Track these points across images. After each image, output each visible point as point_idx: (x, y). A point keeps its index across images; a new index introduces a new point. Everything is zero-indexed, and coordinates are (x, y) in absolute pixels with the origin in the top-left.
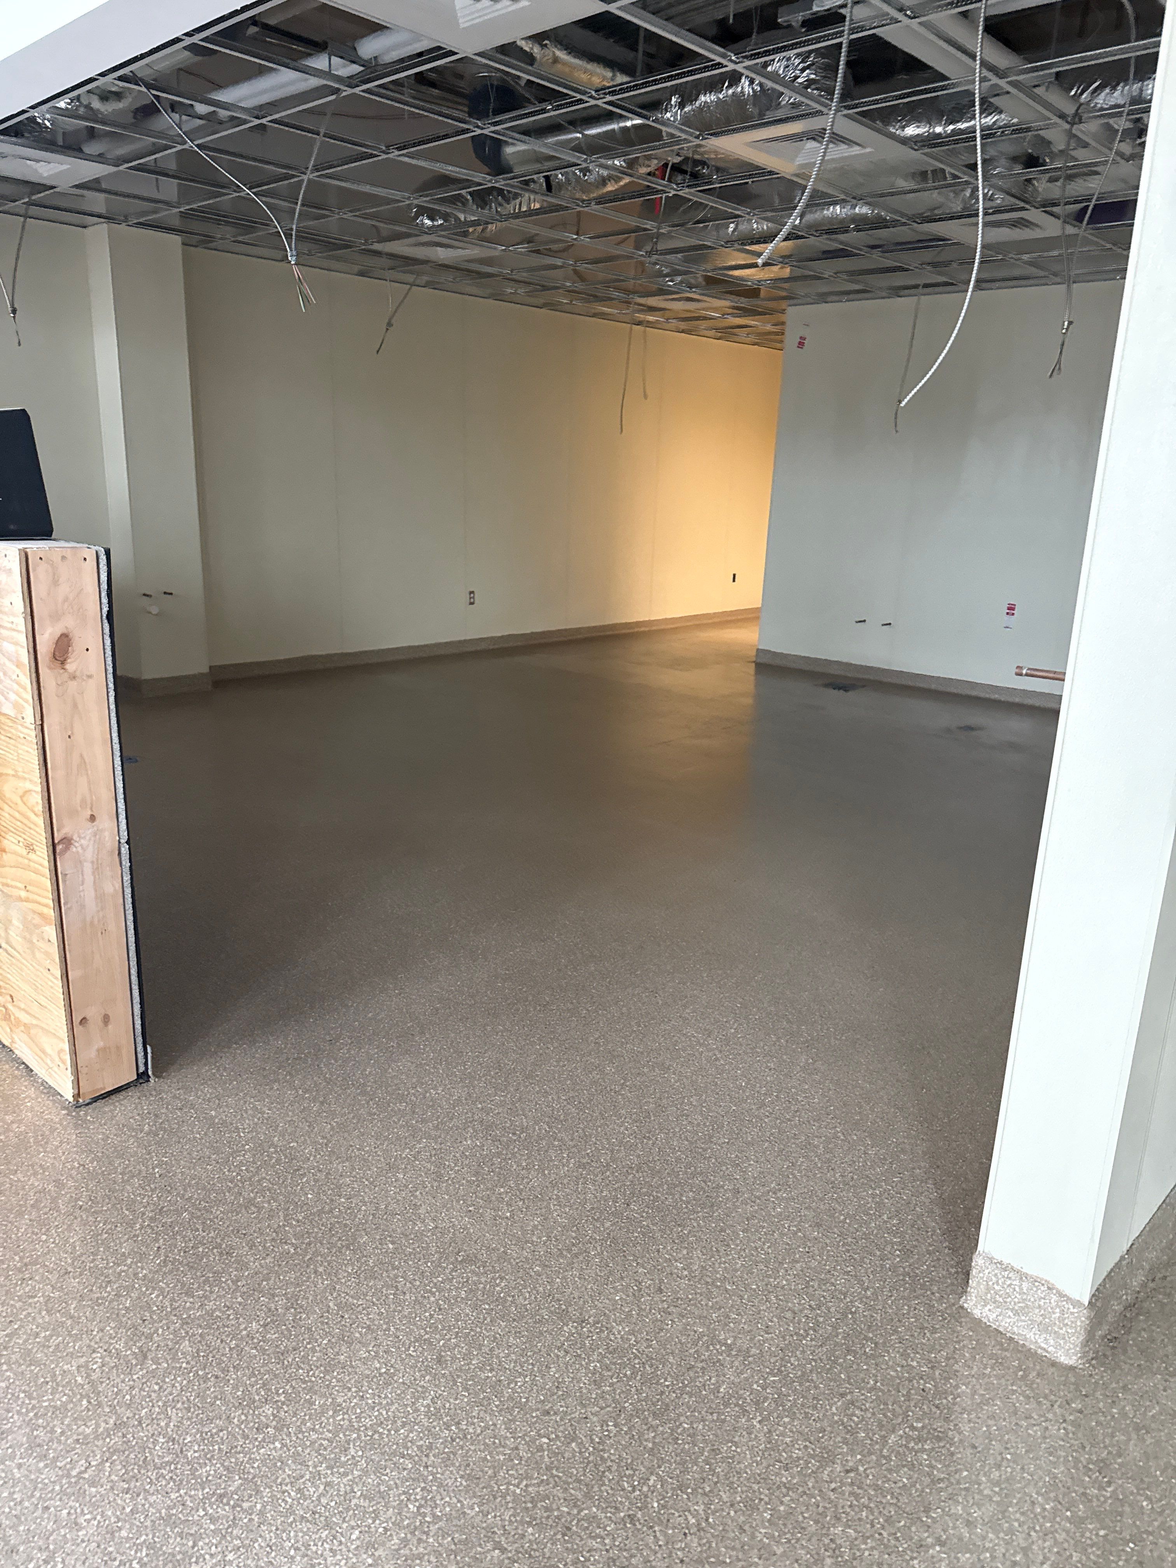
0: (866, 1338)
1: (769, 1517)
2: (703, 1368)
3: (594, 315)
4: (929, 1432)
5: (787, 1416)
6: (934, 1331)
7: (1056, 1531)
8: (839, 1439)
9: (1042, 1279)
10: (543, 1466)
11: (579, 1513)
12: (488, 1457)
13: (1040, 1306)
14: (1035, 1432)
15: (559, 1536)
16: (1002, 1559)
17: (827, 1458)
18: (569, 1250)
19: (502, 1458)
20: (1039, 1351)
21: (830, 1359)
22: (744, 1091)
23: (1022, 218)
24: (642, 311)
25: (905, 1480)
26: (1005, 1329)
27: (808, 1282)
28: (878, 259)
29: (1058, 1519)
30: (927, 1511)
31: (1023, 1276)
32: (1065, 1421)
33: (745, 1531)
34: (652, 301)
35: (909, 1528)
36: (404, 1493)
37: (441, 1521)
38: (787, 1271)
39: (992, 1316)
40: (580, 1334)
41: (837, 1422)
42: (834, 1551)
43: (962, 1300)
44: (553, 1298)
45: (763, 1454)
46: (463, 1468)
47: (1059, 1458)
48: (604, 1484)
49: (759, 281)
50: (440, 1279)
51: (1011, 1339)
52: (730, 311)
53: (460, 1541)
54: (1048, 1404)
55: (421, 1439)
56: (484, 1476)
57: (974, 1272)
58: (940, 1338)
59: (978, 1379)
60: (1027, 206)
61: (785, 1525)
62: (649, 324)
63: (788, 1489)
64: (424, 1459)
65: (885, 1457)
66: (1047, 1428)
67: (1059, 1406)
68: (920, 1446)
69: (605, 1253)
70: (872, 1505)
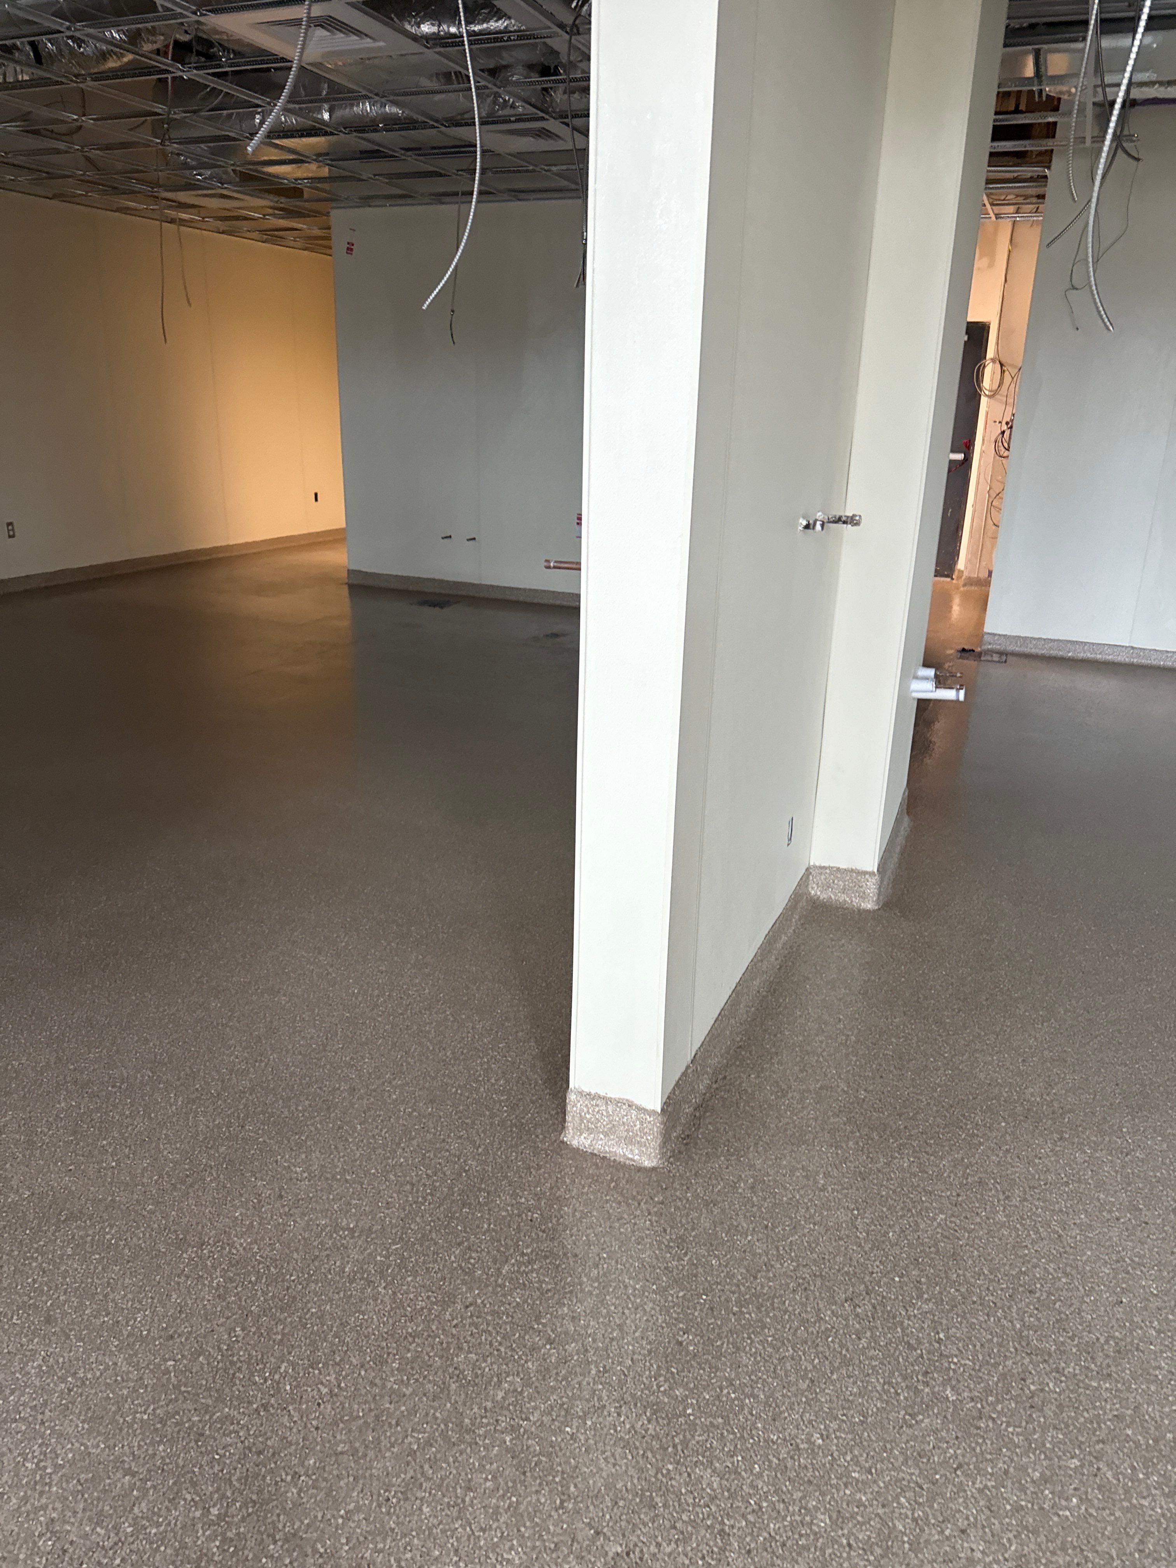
0: (480, 1190)
1: (397, 1366)
2: (328, 1256)
3: (118, 210)
4: (537, 1254)
5: (409, 1276)
6: (539, 1167)
7: (645, 1304)
8: (459, 1281)
9: (623, 1099)
10: (171, 1387)
11: (211, 1418)
12: (111, 1395)
13: (624, 1123)
14: (627, 1229)
15: (192, 1444)
16: (602, 1339)
17: (449, 1300)
18: (183, 1182)
19: (125, 1392)
20: (627, 1162)
21: (447, 1216)
22: (356, 998)
23: (544, 129)
24: (172, 206)
25: (518, 1300)
26: (599, 1151)
27: (425, 1155)
28: (414, 163)
29: (646, 1294)
30: (538, 1319)
31: (607, 1100)
32: (649, 1214)
33: (376, 1385)
34: (183, 196)
35: (524, 1338)
36: (19, 1455)
37: (63, 1468)
38: (404, 1149)
39: (587, 1143)
40: (200, 1258)
41: (456, 1268)
42: (458, 1376)
43: (562, 1135)
44: (170, 1230)
45: (389, 1314)
46: (83, 1413)
47: (645, 1245)
48: (235, 1384)
49: (296, 180)
50: (42, 1243)
51: (604, 1158)
52: (271, 211)
53: (86, 1480)
54: (636, 1204)
55: (34, 1399)
56: (107, 1413)
57: (569, 1108)
58: (545, 1173)
59: (577, 1199)
60: (547, 117)
61: (412, 1368)
62: (182, 222)
63: (414, 1338)
64: (40, 1417)
65: (500, 1286)
66: (635, 1224)
67: (645, 1203)
68: (530, 1267)
69: (222, 1176)
70: (490, 1328)
